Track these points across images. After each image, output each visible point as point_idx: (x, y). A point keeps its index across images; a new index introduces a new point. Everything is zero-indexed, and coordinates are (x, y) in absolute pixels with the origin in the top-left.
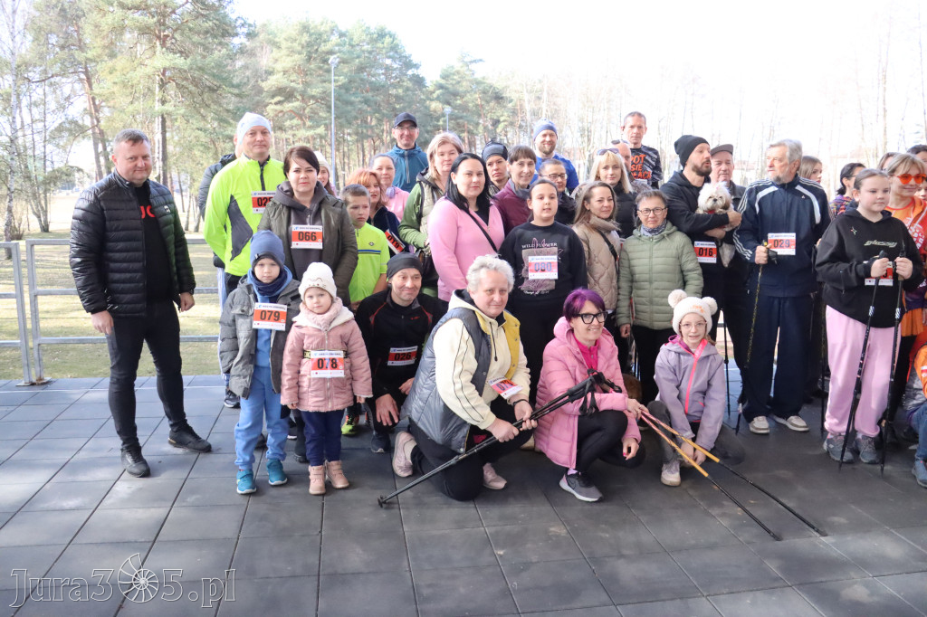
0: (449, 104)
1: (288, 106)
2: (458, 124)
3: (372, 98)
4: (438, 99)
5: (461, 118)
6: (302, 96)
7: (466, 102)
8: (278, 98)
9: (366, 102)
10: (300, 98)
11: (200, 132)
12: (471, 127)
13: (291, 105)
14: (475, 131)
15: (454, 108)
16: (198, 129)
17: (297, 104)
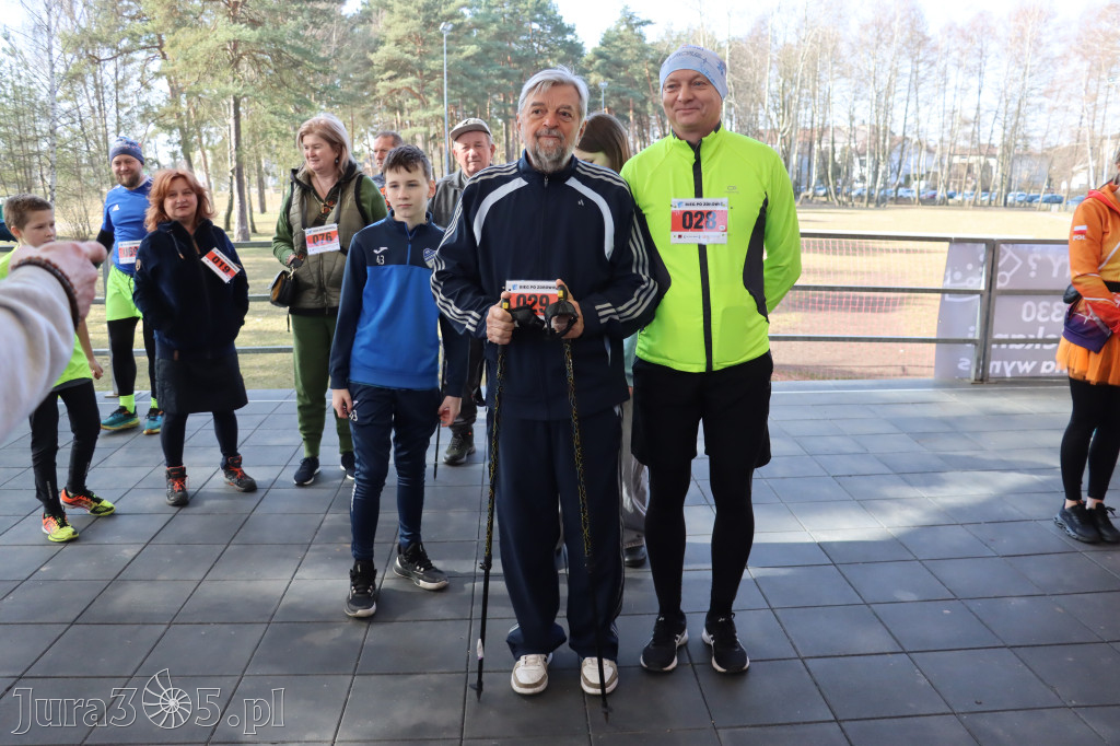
0: (611, 76)
1: (401, 83)
2: (621, 100)
3: (512, 71)
4: (598, 70)
5: (624, 93)
6: (421, 70)
7: (632, 74)
8: (390, 73)
9: (504, 75)
10: (418, 73)
11: (272, 116)
12: (638, 105)
13: (404, 80)
14: (643, 110)
15: (618, 80)
16: (271, 113)
17: (411, 79)
